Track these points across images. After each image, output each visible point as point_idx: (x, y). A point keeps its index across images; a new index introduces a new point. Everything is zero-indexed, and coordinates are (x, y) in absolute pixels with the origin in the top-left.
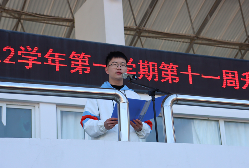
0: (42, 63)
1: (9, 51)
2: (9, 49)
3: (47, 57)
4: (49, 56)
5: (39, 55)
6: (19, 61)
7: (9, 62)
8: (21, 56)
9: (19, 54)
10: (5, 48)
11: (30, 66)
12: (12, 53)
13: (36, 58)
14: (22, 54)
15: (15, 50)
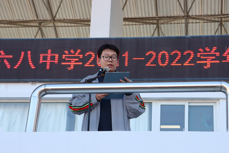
0: (221, 61)
1: (189, 55)
2: (189, 52)
3: (225, 55)
4: (227, 54)
5: (218, 54)
6: (198, 62)
7: (188, 65)
8: (200, 57)
9: (198, 56)
10: (185, 52)
11: (209, 66)
12: (191, 56)
13: (214, 58)
14: (201, 55)
15: (194, 53)
